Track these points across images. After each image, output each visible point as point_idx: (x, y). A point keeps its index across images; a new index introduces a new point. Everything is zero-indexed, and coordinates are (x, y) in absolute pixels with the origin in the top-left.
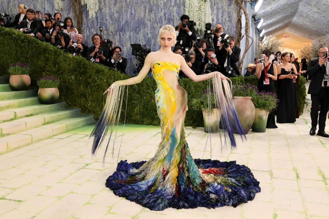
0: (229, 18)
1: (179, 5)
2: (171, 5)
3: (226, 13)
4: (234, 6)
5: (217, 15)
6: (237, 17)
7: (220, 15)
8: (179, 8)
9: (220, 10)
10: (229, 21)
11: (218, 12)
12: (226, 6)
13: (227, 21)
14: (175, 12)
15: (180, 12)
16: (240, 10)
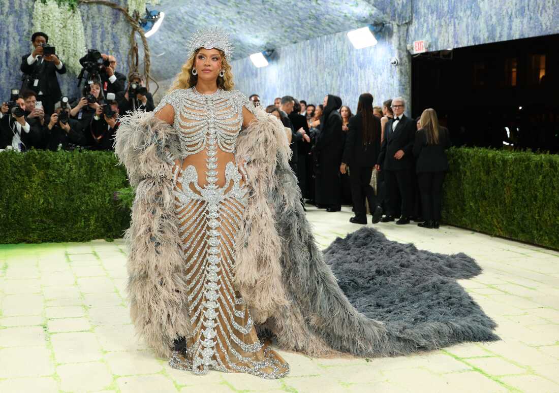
0: (115, 46)
1: (19, 13)
2: (2, 11)
3: (110, 37)
4: (122, 25)
5: (93, 38)
6: (128, 45)
7: (98, 37)
8: (20, 18)
9: (97, 29)
10: (113, 51)
11: (94, 32)
12: (108, 23)
13: (110, 49)
14: (12, 25)
15: (20, 27)
16: (133, 33)
